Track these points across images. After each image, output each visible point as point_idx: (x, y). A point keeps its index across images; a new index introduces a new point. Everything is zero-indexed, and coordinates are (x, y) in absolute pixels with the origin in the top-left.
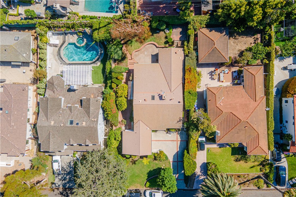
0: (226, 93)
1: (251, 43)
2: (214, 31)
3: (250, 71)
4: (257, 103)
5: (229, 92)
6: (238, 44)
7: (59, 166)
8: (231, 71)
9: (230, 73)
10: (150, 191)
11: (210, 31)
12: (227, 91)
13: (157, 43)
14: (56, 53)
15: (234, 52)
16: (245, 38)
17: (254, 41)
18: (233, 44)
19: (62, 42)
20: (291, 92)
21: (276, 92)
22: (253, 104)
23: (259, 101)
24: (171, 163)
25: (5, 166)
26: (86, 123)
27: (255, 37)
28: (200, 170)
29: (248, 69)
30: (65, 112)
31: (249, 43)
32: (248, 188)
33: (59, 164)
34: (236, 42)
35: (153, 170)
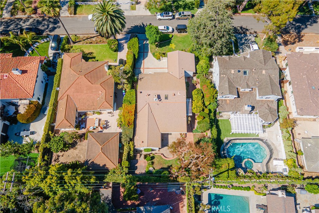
0: (94, 104)
1: (62, 156)
2: (101, 165)
3: (68, 123)
4: (66, 94)
5: (92, 104)
6: (76, 156)
7: (252, 47)
8: (86, 129)
9: (87, 127)
10: (169, 31)
11: (105, 165)
12: (94, 106)
13: (163, 159)
14: (274, 151)
15: (81, 147)
16: (68, 162)
17: (59, 158)
18: (81, 156)
19: (270, 163)
20: (33, 106)
21: (46, 110)
22: (71, 92)
23: (64, 95)
24: (149, 51)
25: (303, 47)
26: (231, 72)
27: (58, 162)
28: (124, 47)
29: (70, 126)
30: (253, 83)
31: (64, 156)
32: (84, 35)
33: (253, 49)
34: (77, 158)
35: (166, 46)
